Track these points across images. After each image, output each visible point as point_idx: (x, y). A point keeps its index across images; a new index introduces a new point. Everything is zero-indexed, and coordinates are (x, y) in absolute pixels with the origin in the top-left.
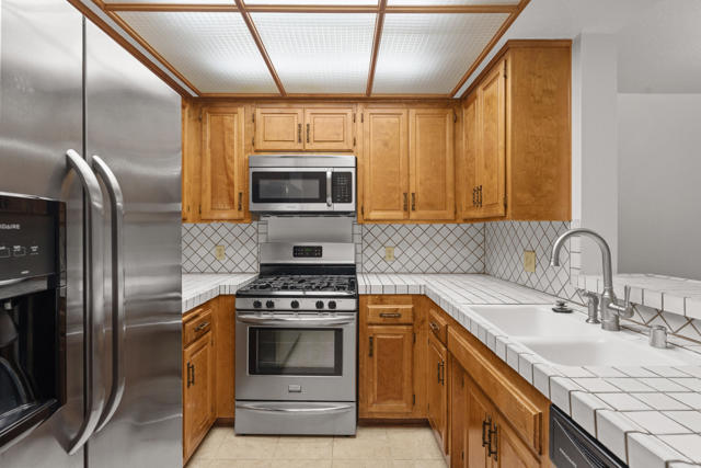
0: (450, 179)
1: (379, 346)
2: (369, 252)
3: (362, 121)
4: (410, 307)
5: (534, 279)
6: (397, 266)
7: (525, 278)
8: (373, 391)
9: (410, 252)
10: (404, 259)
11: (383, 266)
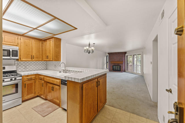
0: (41, 53)
1: (27, 85)
2: (20, 67)
3: (20, 39)
4: (34, 76)
5: (56, 69)
6: (27, 70)
7: (54, 69)
8: (26, 94)
9: (31, 67)
10: (29, 68)
11: (24, 70)
